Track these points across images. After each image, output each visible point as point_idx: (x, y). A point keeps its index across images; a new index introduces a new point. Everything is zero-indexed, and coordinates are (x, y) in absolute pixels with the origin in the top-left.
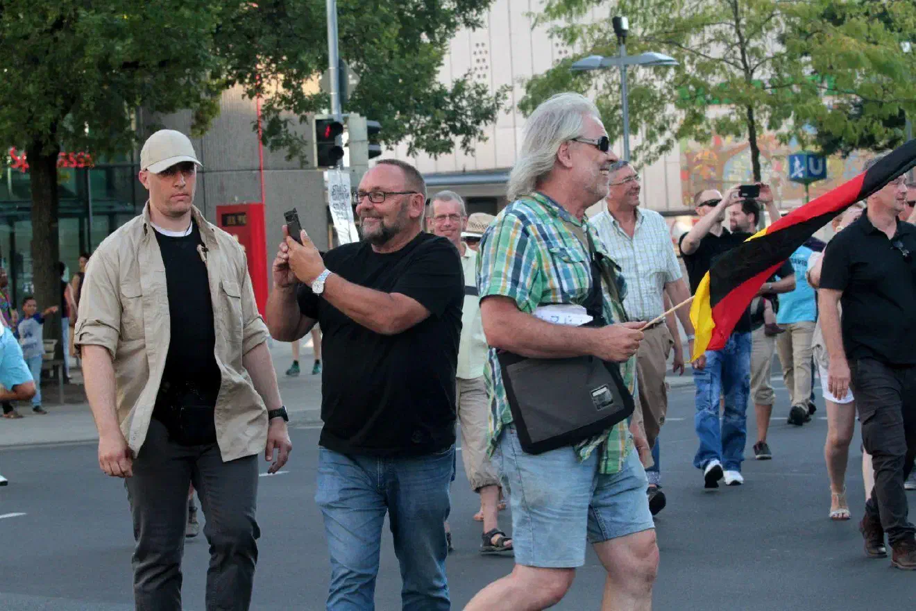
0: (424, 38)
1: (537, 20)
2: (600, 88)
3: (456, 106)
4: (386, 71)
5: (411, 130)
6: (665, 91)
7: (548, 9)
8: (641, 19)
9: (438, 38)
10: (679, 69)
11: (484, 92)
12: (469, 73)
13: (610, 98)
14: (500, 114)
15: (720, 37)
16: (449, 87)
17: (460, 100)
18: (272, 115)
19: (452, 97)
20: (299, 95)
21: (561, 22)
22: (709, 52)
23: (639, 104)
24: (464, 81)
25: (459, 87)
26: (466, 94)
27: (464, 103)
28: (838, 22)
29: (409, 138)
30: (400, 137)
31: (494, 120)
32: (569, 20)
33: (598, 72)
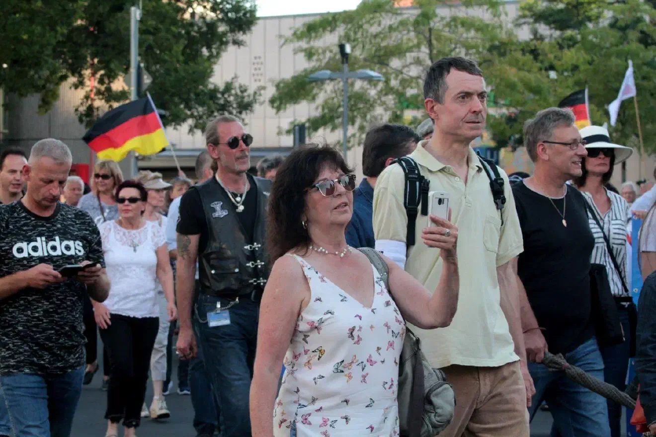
0: (205, 52)
1: (286, 41)
2: (329, 92)
3: (226, 100)
4: (173, 74)
5: (192, 116)
6: (376, 97)
7: (295, 34)
8: (361, 45)
9: (214, 51)
10: (387, 82)
11: (245, 90)
12: (236, 77)
13: (336, 100)
14: (256, 107)
15: (418, 62)
16: (222, 87)
17: (229, 96)
18: (89, 102)
19: (223, 93)
20: (109, 89)
21: (303, 44)
22: (409, 71)
23: (355, 105)
24: (232, 83)
25: (228, 87)
26: (233, 92)
27: (232, 98)
28: (502, 54)
29: (190, 122)
30: (184, 120)
31: (252, 111)
32: (308, 42)
33: (328, 82)
